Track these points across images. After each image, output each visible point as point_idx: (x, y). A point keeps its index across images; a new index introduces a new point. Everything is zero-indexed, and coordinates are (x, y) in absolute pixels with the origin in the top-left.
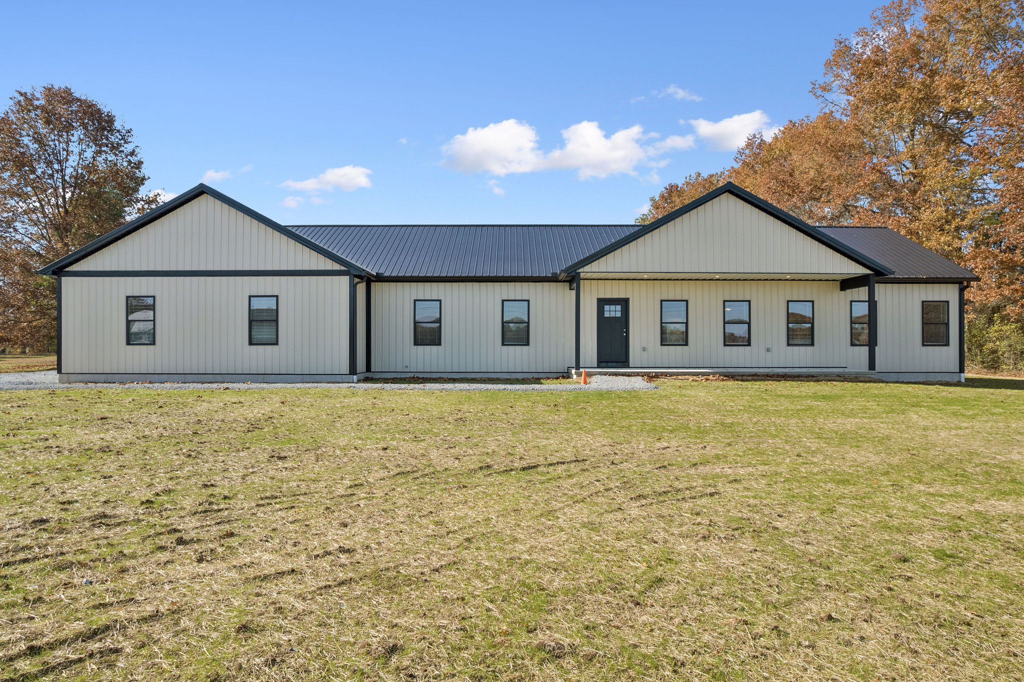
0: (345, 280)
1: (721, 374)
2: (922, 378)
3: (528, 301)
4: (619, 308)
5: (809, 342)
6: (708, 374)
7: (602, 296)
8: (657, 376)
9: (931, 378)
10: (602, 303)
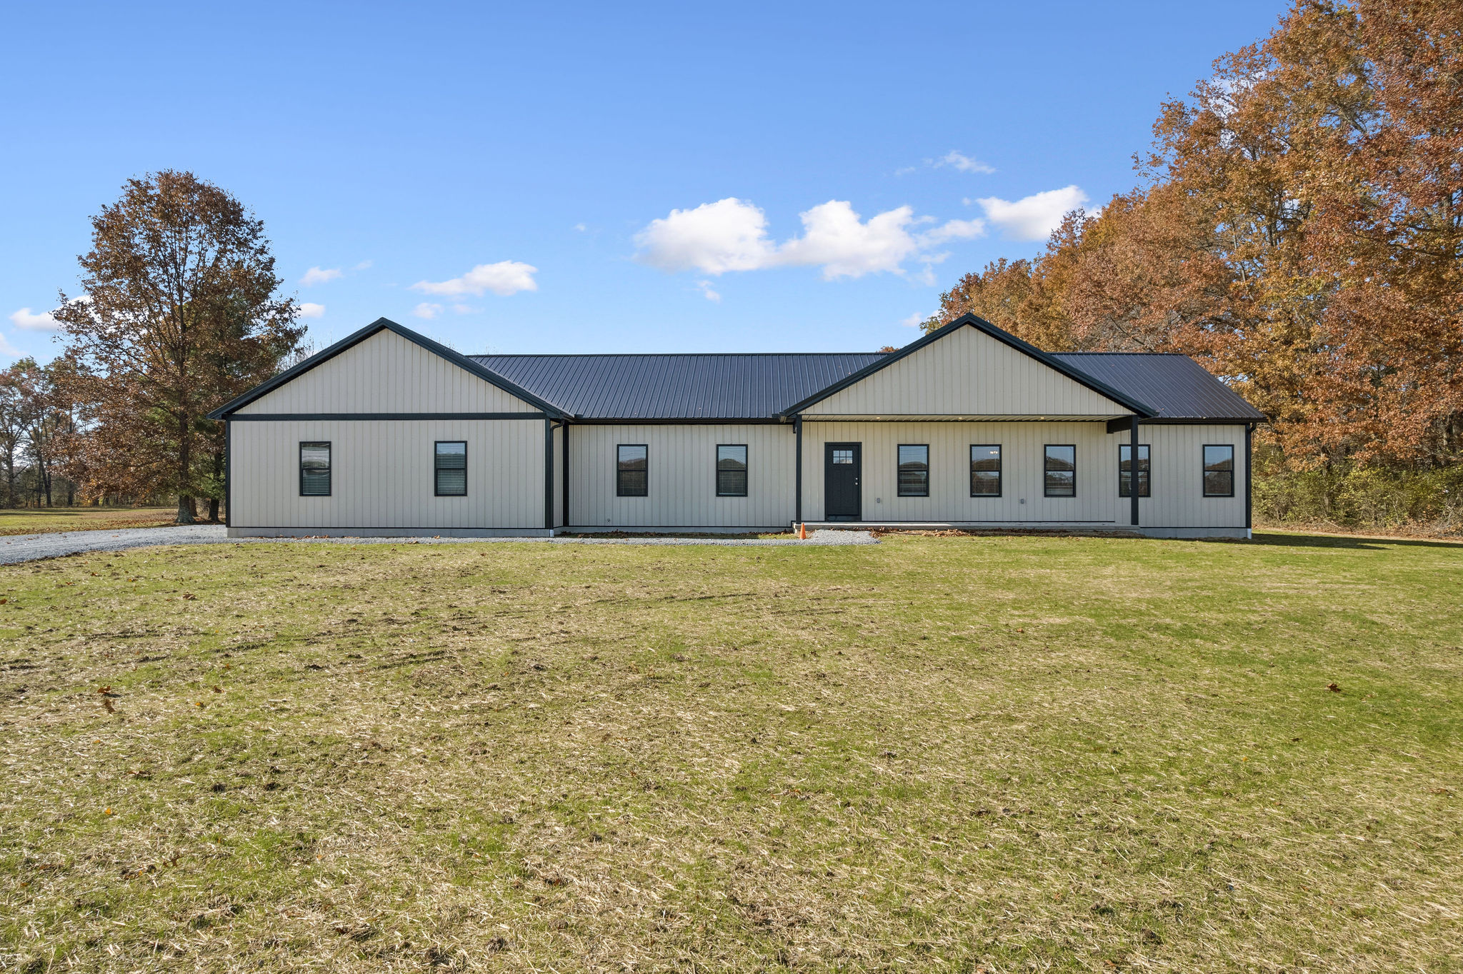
0: (541, 424)
1: (959, 529)
2: (1203, 534)
3: (746, 446)
4: (850, 453)
5: (1070, 492)
6: (946, 529)
7: (830, 440)
8: (887, 530)
9: (1214, 534)
10: (830, 448)
